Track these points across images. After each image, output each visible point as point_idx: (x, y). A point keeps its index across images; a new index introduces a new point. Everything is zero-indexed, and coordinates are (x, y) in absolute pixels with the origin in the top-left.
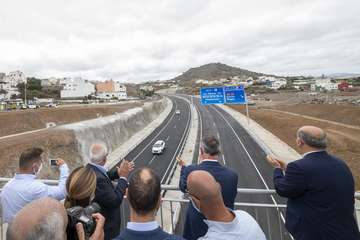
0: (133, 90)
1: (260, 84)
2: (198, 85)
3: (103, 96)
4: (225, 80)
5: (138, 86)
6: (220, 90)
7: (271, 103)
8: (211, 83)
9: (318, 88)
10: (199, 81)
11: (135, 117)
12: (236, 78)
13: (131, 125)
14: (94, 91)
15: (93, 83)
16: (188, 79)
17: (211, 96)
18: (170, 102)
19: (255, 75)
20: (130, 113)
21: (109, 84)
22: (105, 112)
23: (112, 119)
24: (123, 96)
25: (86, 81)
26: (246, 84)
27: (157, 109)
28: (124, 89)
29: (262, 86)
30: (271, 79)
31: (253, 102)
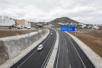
1: (79, 26)
2: (59, 25)
3: (20, 26)
4: (68, 24)
7: (82, 32)
8: (64, 24)
9: (94, 28)
10: (59, 23)
11: (34, 36)
12: (72, 23)
13: (33, 39)
14: (15, 24)
15: (14, 20)
16: (56, 22)
17: (65, 28)
18: (48, 30)
19: (77, 23)
20: (32, 34)
21: (23, 21)
22: (20, 33)
23: (24, 36)
24: (29, 27)
25: (11, 19)
28: (30, 24)
29: (79, 27)
30: (82, 24)
31: (76, 31)
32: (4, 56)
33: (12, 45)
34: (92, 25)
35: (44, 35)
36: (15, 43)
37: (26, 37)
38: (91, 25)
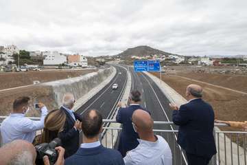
0: (91, 61)
2: (132, 59)
3: (72, 64)
4: (149, 57)
5: (95, 58)
6: (146, 63)
8: (140, 58)
9: (202, 63)
10: (133, 57)
11: (92, 78)
12: (155, 56)
13: (90, 84)
14: (66, 61)
15: (65, 55)
16: (127, 55)
17: (140, 66)
18: (115, 69)
19: (167, 54)
20: (89, 75)
21: (76, 56)
22: (73, 74)
23: (78, 79)
24: (85, 64)
25: (61, 54)
26: (161, 59)
27: (107, 73)
28: (86, 60)
29: (170, 61)
30: (176, 57)
31: (164, 71)
32: (53, 106)
33: (63, 93)
34: (198, 57)
35: (107, 76)
36: (66, 90)
37: (81, 81)
38: (195, 57)
